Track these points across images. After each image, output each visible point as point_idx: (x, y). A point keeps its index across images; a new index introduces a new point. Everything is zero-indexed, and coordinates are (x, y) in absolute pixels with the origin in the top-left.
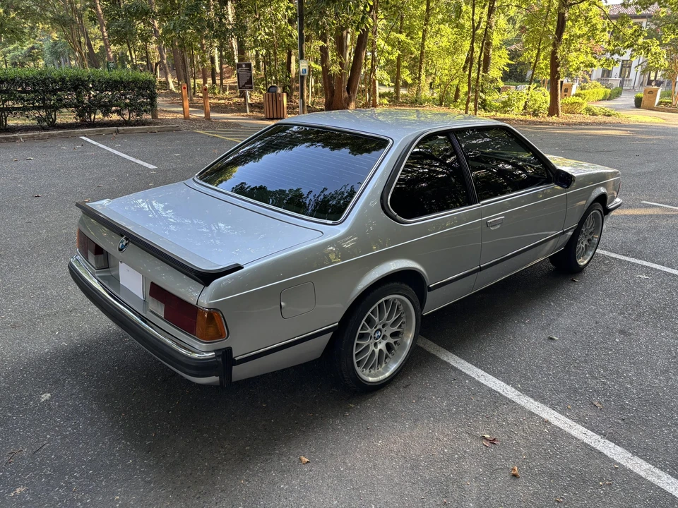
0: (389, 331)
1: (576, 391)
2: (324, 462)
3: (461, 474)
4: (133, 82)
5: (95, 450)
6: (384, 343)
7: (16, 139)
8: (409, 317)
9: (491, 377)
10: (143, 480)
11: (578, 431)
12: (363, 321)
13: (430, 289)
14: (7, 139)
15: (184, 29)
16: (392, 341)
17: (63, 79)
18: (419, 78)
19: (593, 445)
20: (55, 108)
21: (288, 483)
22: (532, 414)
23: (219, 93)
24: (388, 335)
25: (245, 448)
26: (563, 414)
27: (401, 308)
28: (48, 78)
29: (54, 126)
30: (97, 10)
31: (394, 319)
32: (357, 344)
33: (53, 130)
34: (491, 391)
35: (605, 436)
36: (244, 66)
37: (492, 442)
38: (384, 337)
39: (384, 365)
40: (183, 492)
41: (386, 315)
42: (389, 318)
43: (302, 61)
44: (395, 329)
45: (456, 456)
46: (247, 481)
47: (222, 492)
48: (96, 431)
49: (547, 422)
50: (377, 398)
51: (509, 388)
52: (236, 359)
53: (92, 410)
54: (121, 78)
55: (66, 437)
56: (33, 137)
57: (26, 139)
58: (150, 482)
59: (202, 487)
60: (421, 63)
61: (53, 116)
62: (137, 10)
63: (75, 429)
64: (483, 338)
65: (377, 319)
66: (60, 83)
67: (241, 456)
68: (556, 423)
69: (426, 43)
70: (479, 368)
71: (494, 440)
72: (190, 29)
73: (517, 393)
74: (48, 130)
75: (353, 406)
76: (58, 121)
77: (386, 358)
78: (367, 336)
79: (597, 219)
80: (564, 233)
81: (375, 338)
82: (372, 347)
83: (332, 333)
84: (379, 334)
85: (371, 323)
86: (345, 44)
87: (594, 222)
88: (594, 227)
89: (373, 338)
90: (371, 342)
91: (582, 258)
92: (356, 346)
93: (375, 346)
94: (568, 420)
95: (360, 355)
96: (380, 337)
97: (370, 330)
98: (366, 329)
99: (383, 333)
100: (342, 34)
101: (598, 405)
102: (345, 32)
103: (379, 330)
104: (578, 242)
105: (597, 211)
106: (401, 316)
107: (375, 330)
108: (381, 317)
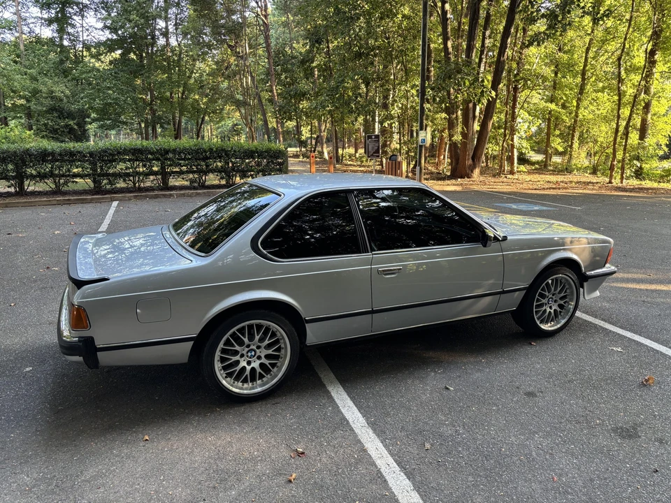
0: (263, 352)
2: (159, 443)
3: (249, 471)
4: (266, 151)
5: (25, 406)
6: (258, 362)
7: (171, 195)
8: (286, 344)
10: (36, 428)
11: (385, 461)
13: (307, 322)
14: (165, 196)
16: (267, 362)
17: (211, 150)
18: (571, 146)
19: (385, 474)
20: (206, 173)
21: (120, 451)
22: (358, 442)
23: (367, 161)
24: (263, 356)
25: (116, 423)
26: (386, 447)
27: (278, 334)
28: (200, 149)
29: (203, 186)
30: (273, 93)
31: (267, 342)
33: (202, 189)
35: (405, 470)
36: (373, 137)
37: (299, 455)
38: (259, 358)
40: (51, 441)
42: (261, 341)
43: (421, 132)
44: (270, 352)
45: (259, 458)
46: (96, 443)
47: (74, 446)
48: (37, 395)
49: (365, 450)
51: (361, 419)
52: (98, 346)
53: (47, 382)
54: (257, 149)
55: (18, 395)
56: (184, 195)
57: (178, 196)
58: (39, 431)
59: (66, 441)
60: (574, 131)
61: (204, 179)
62: (296, 93)
63: (27, 391)
64: (382, 378)
66: (209, 153)
67: (108, 428)
68: (372, 452)
69: (580, 111)
73: (365, 424)
74: (198, 189)
75: (219, 410)
76: (207, 183)
78: (236, 353)
79: (570, 284)
80: (504, 292)
81: (247, 356)
82: (243, 363)
83: (192, 342)
84: (253, 353)
85: (241, 343)
86: (471, 115)
87: (564, 286)
88: (566, 292)
89: (245, 356)
90: (243, 359)
91: (553, 323)
92: (219, 359)
93: (249, 363)
94: (386, 452)
95: (228, 367)
96: (254, 356)
97: (237, 348)
98: (233, 346)
99: (258, 354)
100: (468, 106)
101: (428, 446)
102: (471, 105)
103: (253, 350)
104: (535, 304)
105: (563, 276)
106: (277, 342)
107: (247, 349)
108: (251, 338)
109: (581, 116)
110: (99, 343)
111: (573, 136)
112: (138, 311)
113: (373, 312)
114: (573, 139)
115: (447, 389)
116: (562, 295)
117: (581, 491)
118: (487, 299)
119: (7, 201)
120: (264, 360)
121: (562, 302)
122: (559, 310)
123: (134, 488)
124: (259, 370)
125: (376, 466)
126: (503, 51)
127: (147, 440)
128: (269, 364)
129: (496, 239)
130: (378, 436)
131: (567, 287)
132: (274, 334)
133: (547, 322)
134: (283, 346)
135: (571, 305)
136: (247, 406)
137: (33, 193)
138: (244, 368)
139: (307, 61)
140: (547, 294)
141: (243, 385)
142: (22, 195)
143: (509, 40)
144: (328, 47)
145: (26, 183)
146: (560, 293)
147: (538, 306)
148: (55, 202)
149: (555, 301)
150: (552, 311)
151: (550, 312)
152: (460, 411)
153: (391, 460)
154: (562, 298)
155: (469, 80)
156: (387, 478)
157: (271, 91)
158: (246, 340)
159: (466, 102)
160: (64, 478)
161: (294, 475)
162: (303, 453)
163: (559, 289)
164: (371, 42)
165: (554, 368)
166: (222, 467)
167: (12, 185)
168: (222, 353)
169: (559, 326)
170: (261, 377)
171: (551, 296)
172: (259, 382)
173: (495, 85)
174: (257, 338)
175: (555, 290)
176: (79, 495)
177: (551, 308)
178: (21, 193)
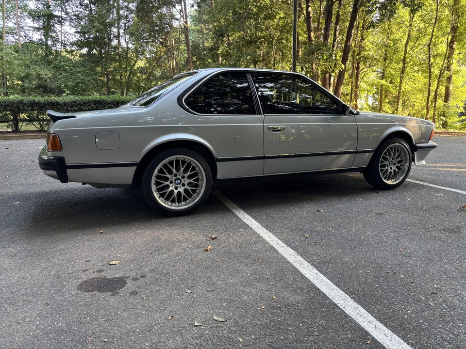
0: (187, 181)
1: (301, 230)
2: (110, 234)
3: (176, 246)
6: (183, 188)
9: (252, 219)
11: (275, 242)
13: (218, 160)
21: (82, 237)
22: (255, 234)
25: (79, 226)
26: (276, 236)
27: (197, 169)
31: (189, 173)
32: (157, 181)
34: (244, 224)
37: (213, 239)
38: (183, 185)
42: (185, 172)
44: (191, 181)
45: (184, 241)
49: (260, 237)
52: (67, 165)
60: (398, 99)
69: (402, 86)
75: (154, 220)
78: (167, 179)
79: (405, 152)
80: (358, 152)
81: (175, 183)
82: (172, 188)
83: (135, 168)
84: (179, 181)
85: (170, 172)
86: (328, 82)
87: (400, 154)
88: (401, 158)
89: (174, 183)
90: (172, 185)
91: (393, 180)
92: (154, 182)
93: (176, 188)
94: (276, 238)
95: (162, 190)
96: (180, 184)
97: (168, 176)
98: (165, 173)
99: (183, 182)
100: (325, 76)
101: (307, 235)
102: (327, 75)
103: (179, 179)
104: (380, 164)
105: (400, 145)
106: (196, 174)
107: (174, 178)
108: (178, 170)
109: (403, 89)
110: (68, 162)
111: (398, 102)
112: (97, 140)
113: (264, 158)
114: (398, 105)
115: (319, 211)
116: (399, 159)
117: (421, 256)
118: (347, 156)
119: (7, 135)
120: (186, 187)
121: (399, 165)
122: (397, 170)
123: (92, 254)
124: (183, 194)
125: (269, 244)
126: (349, 38)
127: (101, 233)
128: (191, 189)
129: (351, 113)
130: (270, 231)
131: (402, 154)
132: (194, 169)
133: (388, 179)
134: (200, 178)
135: (406, 166)
136: (175, 219)
137: (25, 132)
138: (172, 191)
139: (214, 49)
140: (388, 157)
141: (172, 204)
142: (17, 132)
143: (353, 31)
144: (229, 40)
145: (20, 124)
146: (397, 157)
147: (381, 166)
148: (40, 137)
149: (394, 164)
150: (392, 171)
151: (390, 171)
152: (329, 221)
153: (280, 242)
154: (399, 162)
155: (326, 54)
156: (278, 250)
158: (174, 170)
159: (324, 73)
160: (40, 249)
161: (209, 247)
162: (216, 238)
163: (397, 155)
164: (259, 34)
165: (396, 202)
166: (157, 245)
167: (10, 125)
168: (156, 179)
169: (398, 182)
170: (185, 199)
171: (391, 160)
172: (183, 203)
173: (344, 61)
174: (182, 169)
175: (394, 155)
176: (51, 257)
177: (391, 168)
178: (16, 130)
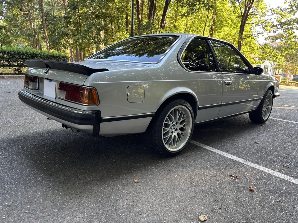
0: (179, 126)
1: (274, 161)
2: (146, 182)
3: (222, 189)
4: (58, 56)
5: (20, 174)
7: (3, 77)
8: (189, 122)
9: (229, 155)
10: (45, 186)
11: (279, 175)
12: (167, 117)
13: (199, 109)
15: (82, 39)
16: (180, 132)
17: (27, 53)
19: (289, 180)
21: (127, 190)
22: (254, 168)
24: (178, 129)
25: (103, 176)
26: (270, 169)
27: (185, 116)
28: (21, 52)
29: (21, 73)
31: (181, 120)
32: (164, 129)
33: (20, 75)
34: (231, 159)
35: (294, 177)
37: (236, 177)
38: (176, 130)
39: (176, 145)
40: (68, 192)
41: (178, 117)
42: (179, 119)
44: (182, 126)
45: (218, 182)
46: (104, 188)
47: (90, 192)
48: (23, 167)
49: (263, 171)
50: (173, 160)
51: (240, 159)
53: (22, 159)
54: (53, 55)
55: (6, 168)
57: (8, 78)
58: (50, 187)
59: (79, 190)
61: (21, 70)
62: (63, 33)
63: (11, 166)
64: (223, 142)
65: (173, 118)
66: (26, 55)
67: (101, 179)
68: (267, 172)
70: (223, 151)
71: (237, 176)
72: (85, 39)
73: (244, 160)
74: (18, 75)
75: (160, 162)
77: (177, 142)
78: (169, 126)
79: (270, 99)
80: (257, 100)
82: (170, 133)
83: (152, 118)
85: (171, 120)
89: (171, 128)
93: (173, 133)
97: (169, 123)
99: (176, 127)
105: (270, 94)
106: (184, 121)
107: (172, 124)
112: (128, 94)
115: (257, 143)
118: (252, 103)
124: (177, 137)
127: (137, 182)
134: (186, 123)
135: (270, 107)
138: (171, 136)
139: (68, 18)
141: (169, 146)
150: (265, 111)
157: (45, 33)
161: (251, 187)
168: (164, 126)
169: (266, 118)
